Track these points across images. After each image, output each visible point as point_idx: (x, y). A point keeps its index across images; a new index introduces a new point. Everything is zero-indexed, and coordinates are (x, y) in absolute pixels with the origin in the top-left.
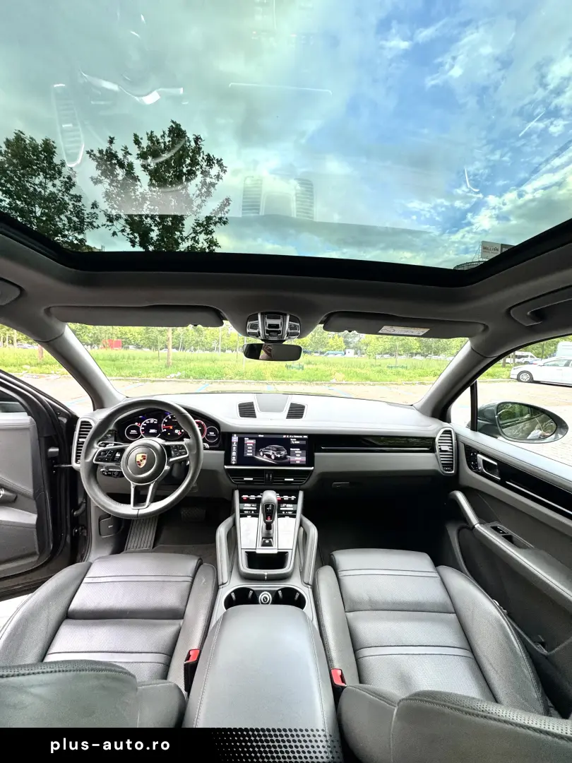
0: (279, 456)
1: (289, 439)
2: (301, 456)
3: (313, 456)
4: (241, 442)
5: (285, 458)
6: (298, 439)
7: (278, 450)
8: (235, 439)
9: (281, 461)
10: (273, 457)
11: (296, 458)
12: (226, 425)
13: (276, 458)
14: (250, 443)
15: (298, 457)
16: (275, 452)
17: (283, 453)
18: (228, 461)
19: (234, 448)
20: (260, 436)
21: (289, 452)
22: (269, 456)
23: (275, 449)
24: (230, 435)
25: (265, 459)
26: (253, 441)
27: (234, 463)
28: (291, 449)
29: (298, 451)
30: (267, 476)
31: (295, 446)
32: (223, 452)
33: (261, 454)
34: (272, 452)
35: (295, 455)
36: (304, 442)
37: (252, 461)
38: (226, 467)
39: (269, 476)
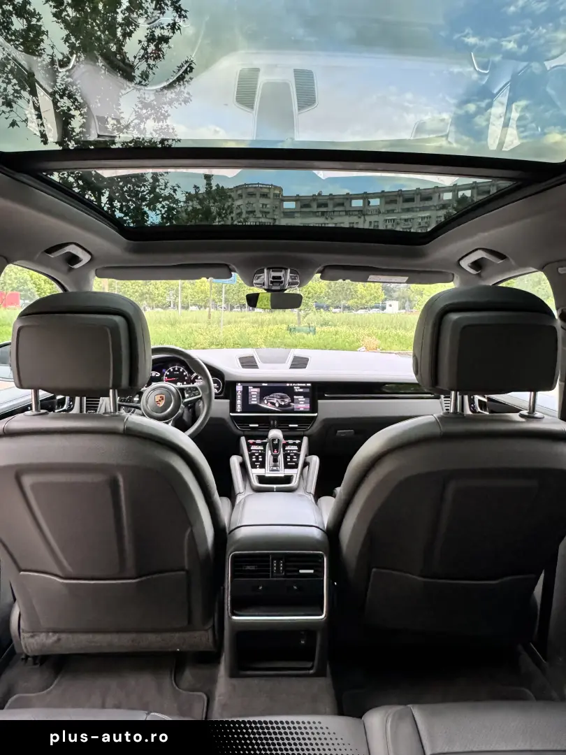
0: (283, 403)
2: (305, 403)
3: (317, 403)
4: (246, 392)
5: (289, 405)
6: (301, 387)
7: (282, 398)
8: (239, 387)
9: (284, 408)
10: (277, 405)
11: (300, 406)
12: (230, 375)
13: (280, 406)
14: (254, 391)
15: (302, 404)
16: (279, 400)
17: (287, 400)
18: (233, 409)
19: (239, 396)
20: (264, 384)
21: (293, 401)
22: (273, 404)
23: (279, 397)
24: (234, 383)
25: (269, 407)
26: (257, 390)
27: (239, 410)
28: (295, 397)
29: (301, 398)
30: (272, 422)
31: (299, 394)
32: (228, 401)
33: (266, 402)
34: (276, 399)
35: (298, 403)
36: (308, 390)
37: (256, 408)
38: (231, 414)
39: (274, 423)
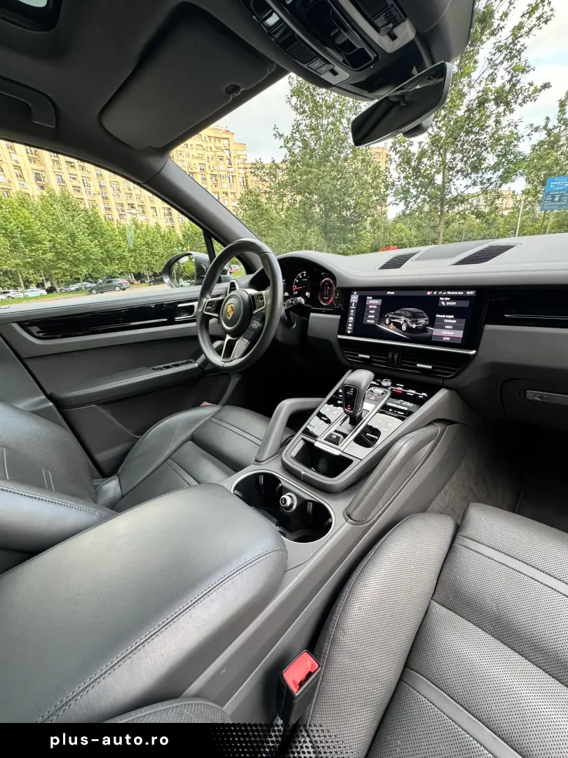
0: (414, 326)
1: (437, 297)
2: (455, 328)
3: (482, 330)
4: (362, 302)
5: (424, 329)
6: (453, 298)
7: (414, 317)
8: (354, 298)
9: (413, 335)
10: (404, 328)
11: (444, 332)
12: (343, 278)
13: (409, 329)
14: (373, 303)
15: (449, 330)
16: (408, 320)
17: (422, 321)
18: (342, 330)
19: (352, 311)
20: (389, 293)
21: (432, 323)
22: (398, 326)
23: (409, 315)
24: (347, 292)
25: (391, 329)
26: (378, 302)
27: (349, 332)
28: (438, 316)
29: (450, 319)
30: (390, 355)
31: (447, 310)
32: (338, 317)
33: (387, 321)
34: (403, 318)
35: (443, 327)
36: (466, 304)
37: (373, 331)
38: (339, 337)
39: (393, 356)
